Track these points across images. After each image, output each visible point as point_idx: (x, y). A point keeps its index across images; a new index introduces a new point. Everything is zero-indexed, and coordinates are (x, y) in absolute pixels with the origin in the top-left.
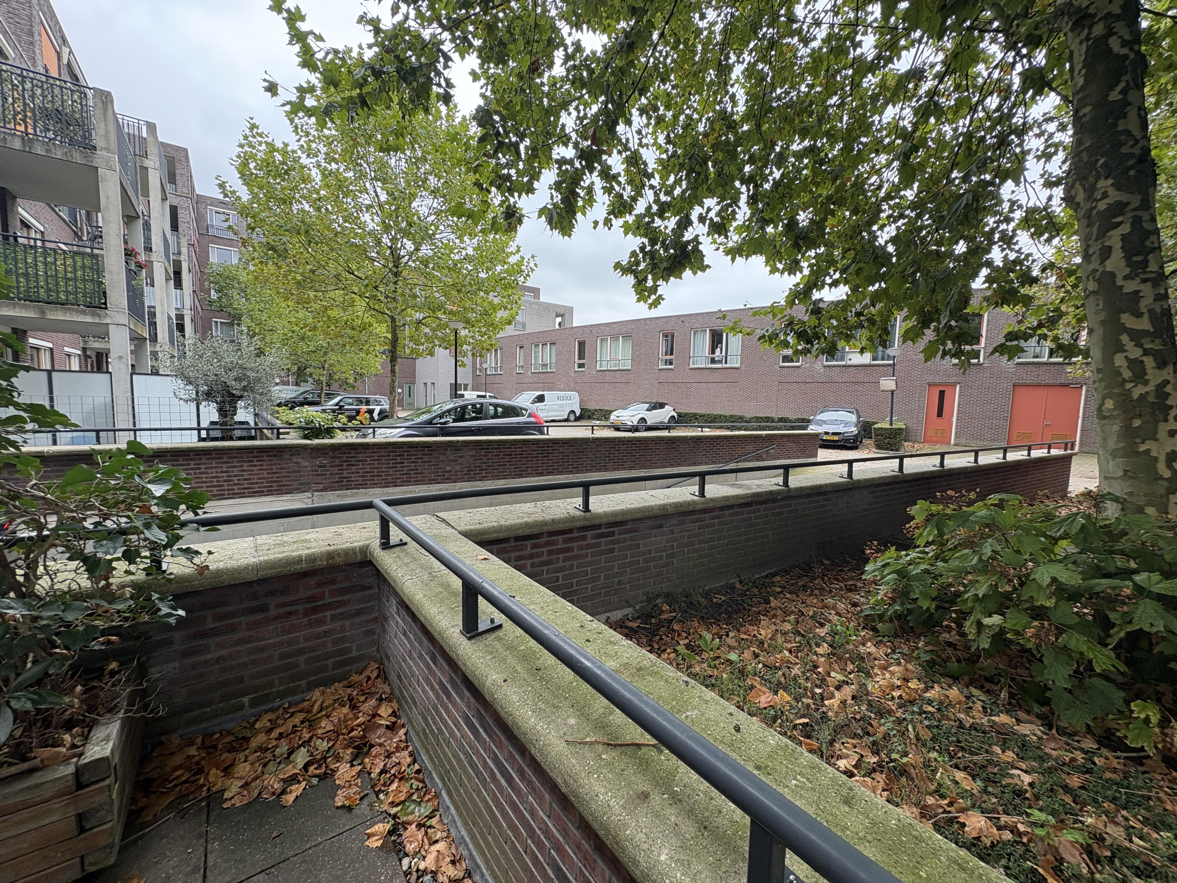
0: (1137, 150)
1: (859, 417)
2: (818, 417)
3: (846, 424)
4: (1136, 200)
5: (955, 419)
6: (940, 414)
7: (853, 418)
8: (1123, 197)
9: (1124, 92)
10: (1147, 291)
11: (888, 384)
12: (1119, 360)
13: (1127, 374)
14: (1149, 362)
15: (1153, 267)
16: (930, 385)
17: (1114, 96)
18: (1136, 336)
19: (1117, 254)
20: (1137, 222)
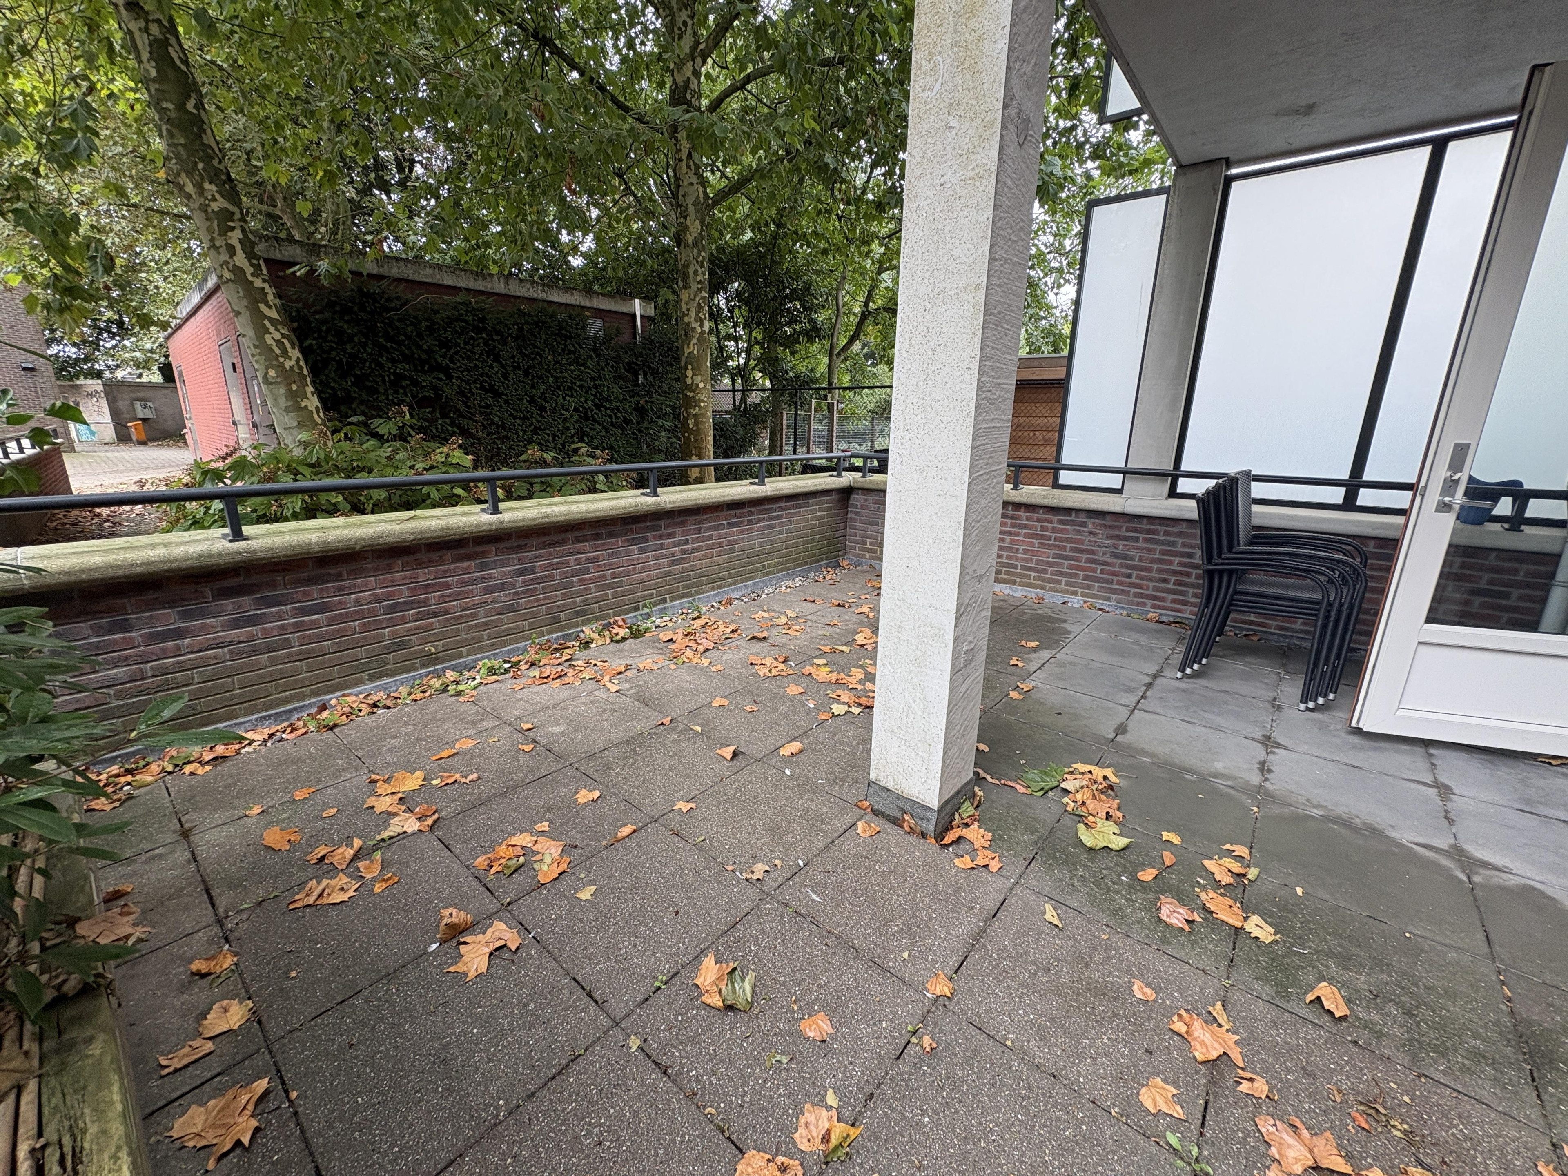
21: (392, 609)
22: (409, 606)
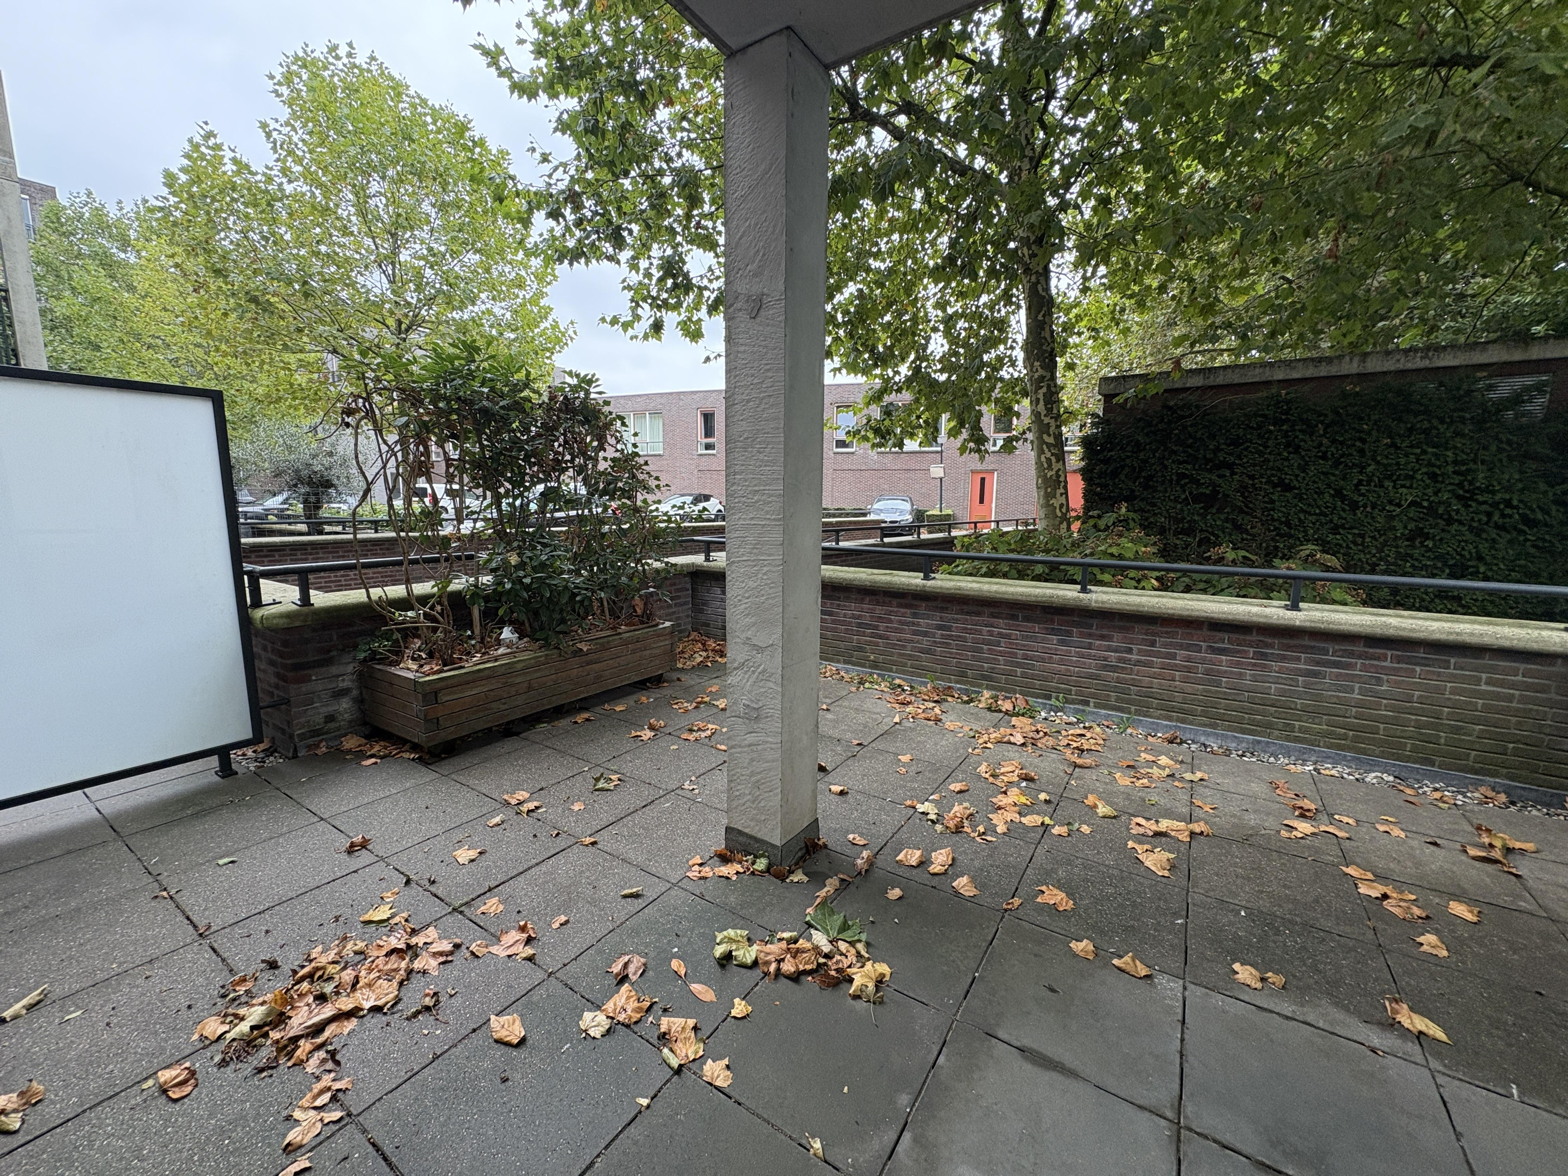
0: (1049, 349)
1: (913, 505)
2: (875, 506)
3: (902, 512)
4: (1048, 375)
5: (994, 505)
6: (982, 501)
7: (907, 506)
8: (1044, 373)
9: (1044, 316)
10: (1053, 423)
11: (937, 471)
12: (1043, 459)
13: (1046, 465)
14: (1053, 459)
15: (1055, 411)
16: (972, 472)
17: (1040, 317)
18: (1049, 445)
19: (1042, 402)
20: (1049, 387)
21: (860, 625)
22: (868, 626)
